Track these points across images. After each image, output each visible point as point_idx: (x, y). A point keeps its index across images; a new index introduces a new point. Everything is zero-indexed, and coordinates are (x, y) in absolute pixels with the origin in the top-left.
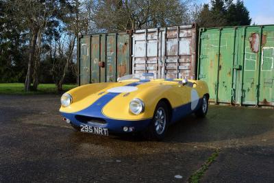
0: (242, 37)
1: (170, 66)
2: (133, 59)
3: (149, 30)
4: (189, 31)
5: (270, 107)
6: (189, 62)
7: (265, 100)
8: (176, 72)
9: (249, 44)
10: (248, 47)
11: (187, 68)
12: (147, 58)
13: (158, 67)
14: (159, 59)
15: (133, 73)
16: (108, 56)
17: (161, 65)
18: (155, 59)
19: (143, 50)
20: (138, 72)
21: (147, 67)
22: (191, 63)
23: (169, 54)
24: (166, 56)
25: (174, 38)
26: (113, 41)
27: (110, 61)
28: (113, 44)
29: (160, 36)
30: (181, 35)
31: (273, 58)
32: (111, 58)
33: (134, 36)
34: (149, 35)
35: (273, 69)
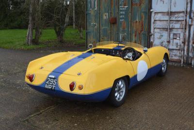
12: (171, 14)
13: (186, 25)
14: (188, 16)
15: (152, 31)
16: (121, 11)
17: (190, 23)
18: (182, 14)
19: (167, 3)
20: (158, 30)
21: (171, 25)
27: (123, 16)
32: (124, 13)
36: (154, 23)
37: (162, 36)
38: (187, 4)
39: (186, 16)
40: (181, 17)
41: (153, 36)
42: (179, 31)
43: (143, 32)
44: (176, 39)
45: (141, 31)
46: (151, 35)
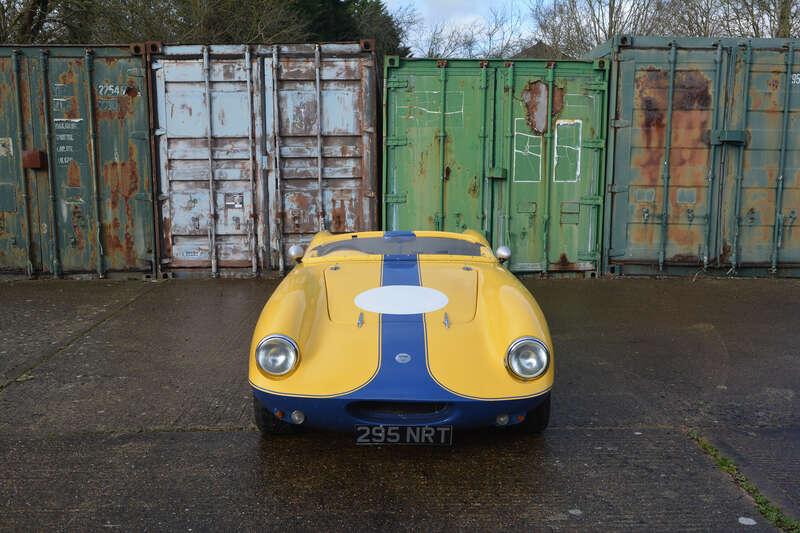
0: (506, 90)
1: (296, 168)
2: (163, 144)
4: (353, 64)
5: (574, 275)
6: (354, 157)
7: (564, 258)
8: (316, 186)
9: (524, 112)
10: (521, 118)
11: (350, 174)
12: (214, 142)
13: (255, 172)
14: (258, 147)
15: (164, 189)
16: (60, 132)
17: (265, 166)
18: (242, 144)
19: (199, 114)
20: (182, 186)
21: (217, 172)
22: (361, 157)
23: (290, 131)
24: (282, 136)
25: (302, 82)
26: (75, 78)
27: (69, 148)
28: (76, 89)
29: (256, 73)
30: (328, 73)
31: (579, 149)
32: (70, 138)
33: (159, 64)
34: (219, 67)
35: (580, 178)
36: (169, 167)
37: (195, 201)
38: (253, 118)
39: (254, 149)
40: (242, 150)
41: (167, 203)
42: (241, 187)
43: (136, 193)
44: (232, 207)
45: (132, 190)
46: (163, 201)
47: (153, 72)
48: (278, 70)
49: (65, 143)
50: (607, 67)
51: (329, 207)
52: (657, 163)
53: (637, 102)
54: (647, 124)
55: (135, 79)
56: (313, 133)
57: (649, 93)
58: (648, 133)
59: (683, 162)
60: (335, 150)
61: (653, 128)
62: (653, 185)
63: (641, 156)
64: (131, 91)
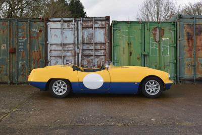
0: (148, 30)
1: (88, 52)
2: (49, 46)
3: (65, 19)
4: (103, 23)
6: (104, 49)
8: (92, 58)
9: (153, 36)
10: (152, 38)
11: (103, 54)
12: (63, 45)
13: (75, 54)
14: (76, 47)
15: (49, 59)
16: (20, 42)
17: (78, 52)
18: (71, 46)
19: (59, 37)
20: (54, 58)
21: (64, 54)
22: (106, 49)
23: (85, 42)
24: (83, 43)
25: (89, 28)
26: (25, 27)
27: (22, 47)
28: (25, 30)
29: (76, 26)
30: (96, 25)
31: (169, 47)
32: (23, 44)
33: (49, 23)
34: (66, 24)
35: (169, 55)
36: (50, 52)
37: (57, 62)
38: (75, 38)
40: (71, 47)
42: (71, 58)
43: (41, 60)
44: (68, 64)
45: (39, 59)
46: (48, 62)
47: (47, 25)
48: (82, 25)
49: (21, 45)
50: (175, 23)
51: (96, 64)
52: (192, 51)
53: (185, 33)
54: (188, 39)
55: (42, 28)
56: (92, 42)
57: (188, 30)
58: (189, 42)
59: (199, 50)
60: (98, 47)
61: (190, 41)
62: (191, 57)
63: (187, 48)
64: (41, 31)
